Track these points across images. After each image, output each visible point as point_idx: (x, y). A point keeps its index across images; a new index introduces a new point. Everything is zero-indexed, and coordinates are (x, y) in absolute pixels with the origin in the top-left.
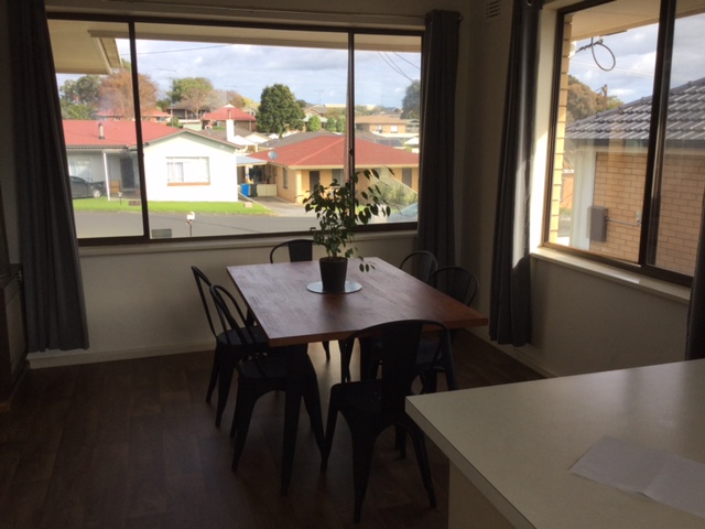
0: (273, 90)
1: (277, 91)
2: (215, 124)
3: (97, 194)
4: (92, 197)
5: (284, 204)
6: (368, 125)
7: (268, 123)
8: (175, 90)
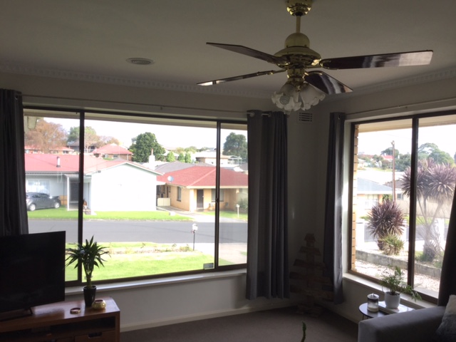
0: (145, 136)
1: (147, 137)
2: (104, 156)
3: (57, 205)
4: (54, 208)
5: (181, 212)
6: (204, 158)
7: (141, 156)
8: (71, 133)
